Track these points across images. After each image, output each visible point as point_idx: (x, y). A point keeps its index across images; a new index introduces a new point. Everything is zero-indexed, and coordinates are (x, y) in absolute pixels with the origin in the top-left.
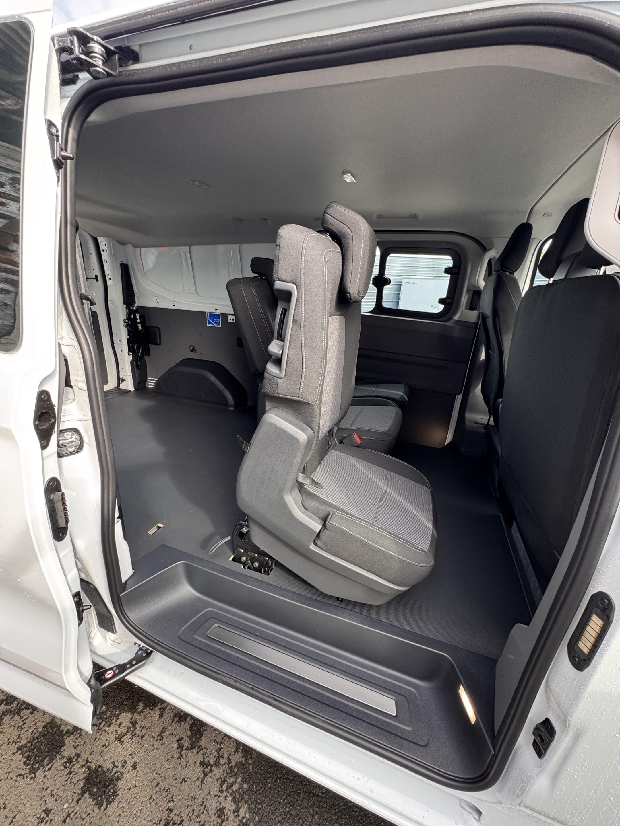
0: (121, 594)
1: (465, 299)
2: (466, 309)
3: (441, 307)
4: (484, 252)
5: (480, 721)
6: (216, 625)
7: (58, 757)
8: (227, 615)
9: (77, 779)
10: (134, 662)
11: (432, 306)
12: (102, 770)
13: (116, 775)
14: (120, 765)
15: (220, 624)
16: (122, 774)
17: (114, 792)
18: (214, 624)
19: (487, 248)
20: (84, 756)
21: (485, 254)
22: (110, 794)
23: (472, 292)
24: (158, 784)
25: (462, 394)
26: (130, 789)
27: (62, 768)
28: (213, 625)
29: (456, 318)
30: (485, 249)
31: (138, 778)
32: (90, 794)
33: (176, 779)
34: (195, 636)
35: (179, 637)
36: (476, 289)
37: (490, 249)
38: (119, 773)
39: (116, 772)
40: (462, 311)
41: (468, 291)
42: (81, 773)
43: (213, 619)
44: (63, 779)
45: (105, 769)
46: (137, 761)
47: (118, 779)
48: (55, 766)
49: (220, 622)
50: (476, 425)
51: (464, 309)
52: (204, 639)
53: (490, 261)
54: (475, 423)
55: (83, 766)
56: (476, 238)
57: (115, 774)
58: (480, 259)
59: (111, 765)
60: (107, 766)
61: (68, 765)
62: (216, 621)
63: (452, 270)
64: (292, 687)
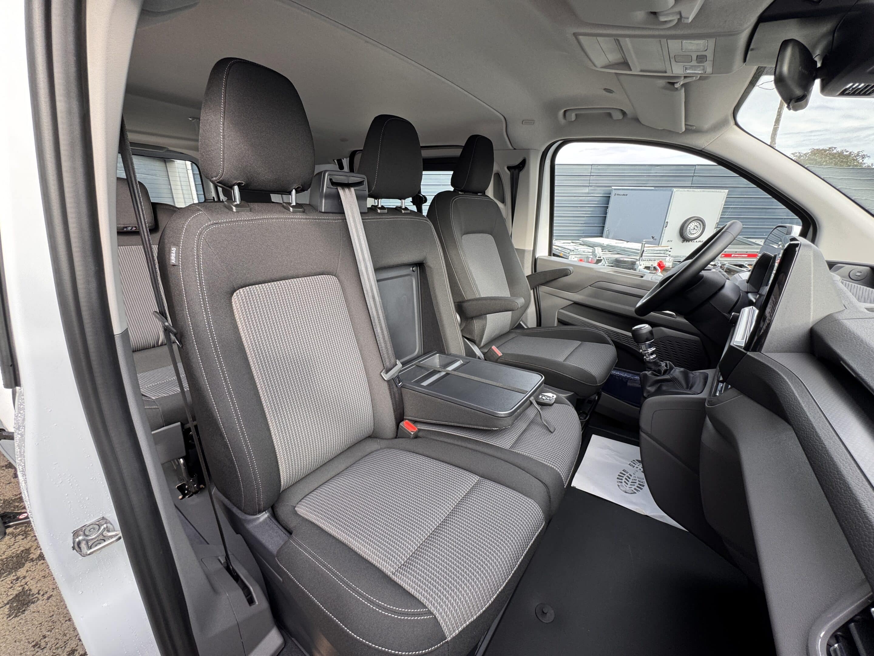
7: (14, 574)
9: (11, 593)
12: (30, 593)
14: (42, 593)
17: (24, 610)
20: (27, 579)
22: (21, 611)
24: (53, 615)
27: (9, 582)
31: (44, 607)
38: (36, 599)
42: (16, 590)
48: (6, 580)
55: (22, 586)
61: (15, 581)
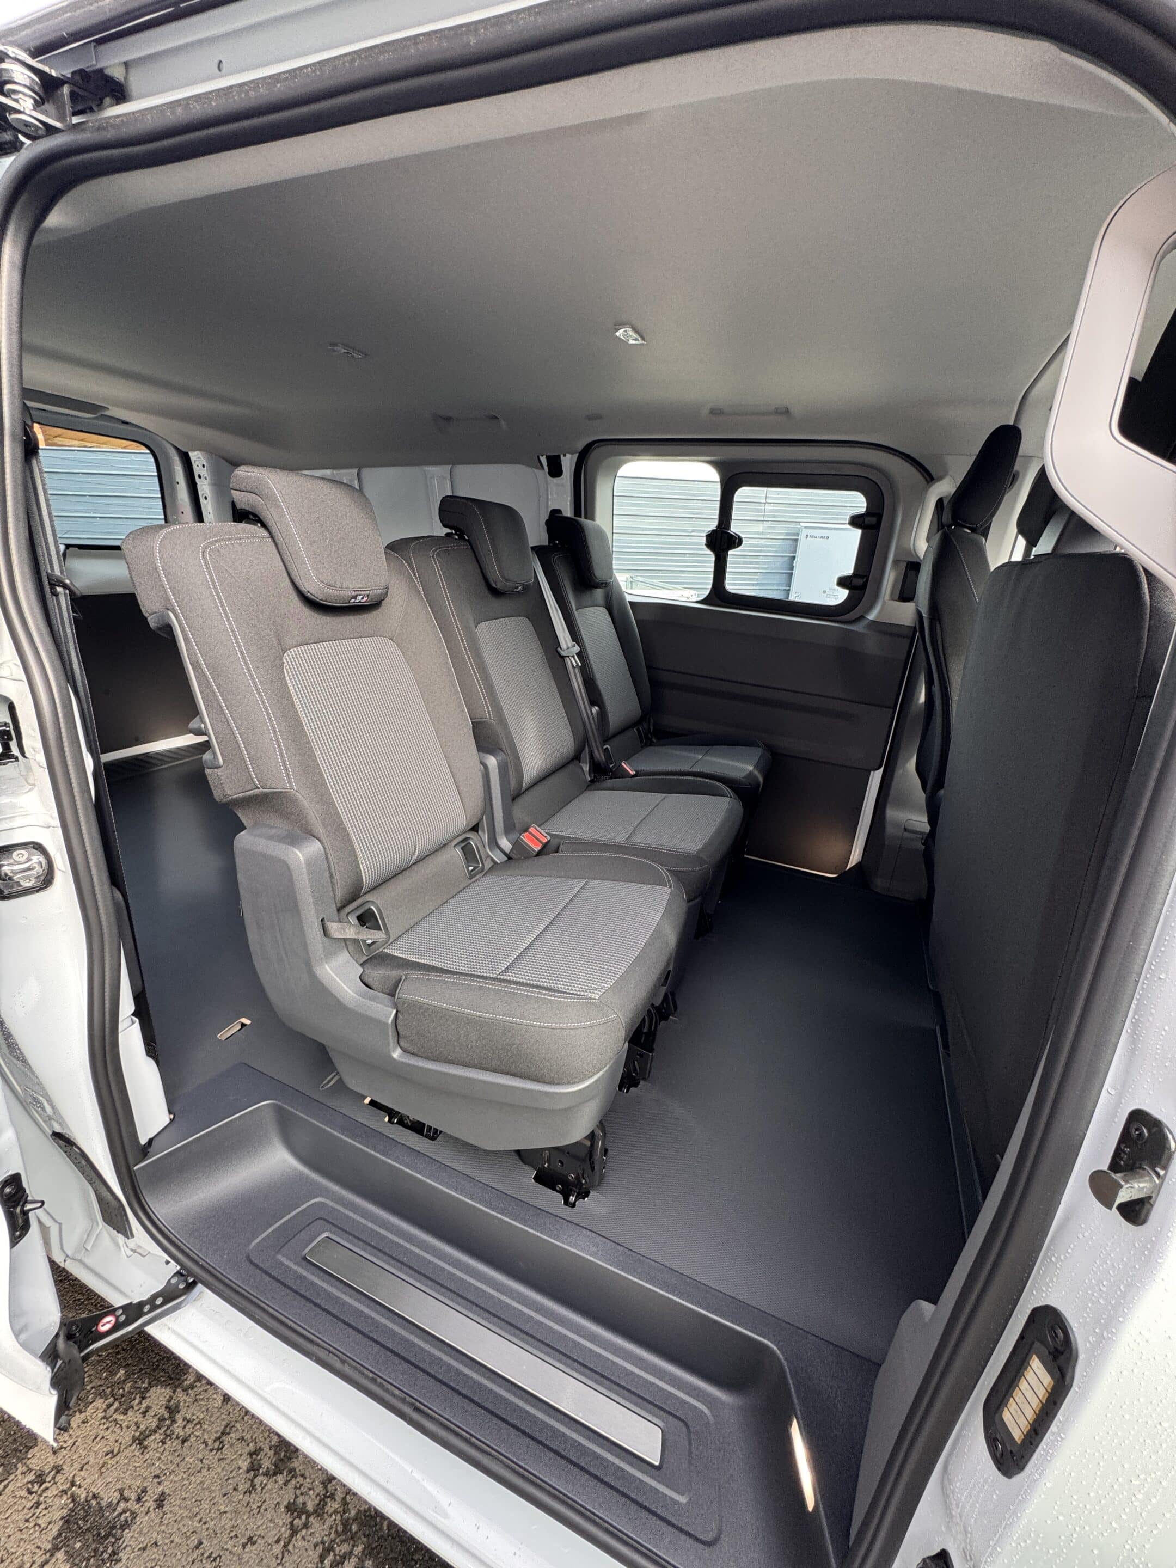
0: (135, 1166)
1: (890, 578)
2: (892, 599)
3: (842, 594)
4: (928, 483)
5: (821, 1509)
6: (325, 1235)
7: (21, 1468)
8: (351, 1214)
9: (47, 1519)
10: (159, 1301)
11: (824, 592)
12: (98, 1504)
13: (122, 1518)
14: (133, 1497)
15: (334, 1233)
16: (134, 1515)
17: (114, 1553)
18: (322, 1233)
19: (934, 476)
20: (68, 1471)
21: (930, 487)
22: (106, 1556)
23: (903, 566)
24: (200, 1543)
25: (882, 769)
26: (144, 1549)
27: (24, 1493)
28: (319, 1235)
29: (872, 616)
30: (930, 478)
31: (163, 1528)
32: (67, 1553)
33: (236, 1536)
34: (280, 1257)
35: (249, 1259)
36: (911, 560)
37: (941, 478)
38: (128, 1514)
39: (124, 1512)
40: (884, 603)
41: (896, 562)
42: (57, 1508)
43: (322, 1221)
44: (21, 1516)
45: (104, 1503)
46: (167, 1491)
47: (126, 1526)
48: (11, 1487)
49: (334, 1229)
50: (906, 834)
51: (887, 597)
52: (296, 1264)
53: (940, 502)
54: (905, 830)
55: (64, 1492)
56: (912, 455)
57: (121, 1514)
58: (921, 499)
59: (117, 1495)
60: (110, 1496)
61: (36, 1486)
62: (327, 1226)
63: (864, 519)
64: (452, 1384)
